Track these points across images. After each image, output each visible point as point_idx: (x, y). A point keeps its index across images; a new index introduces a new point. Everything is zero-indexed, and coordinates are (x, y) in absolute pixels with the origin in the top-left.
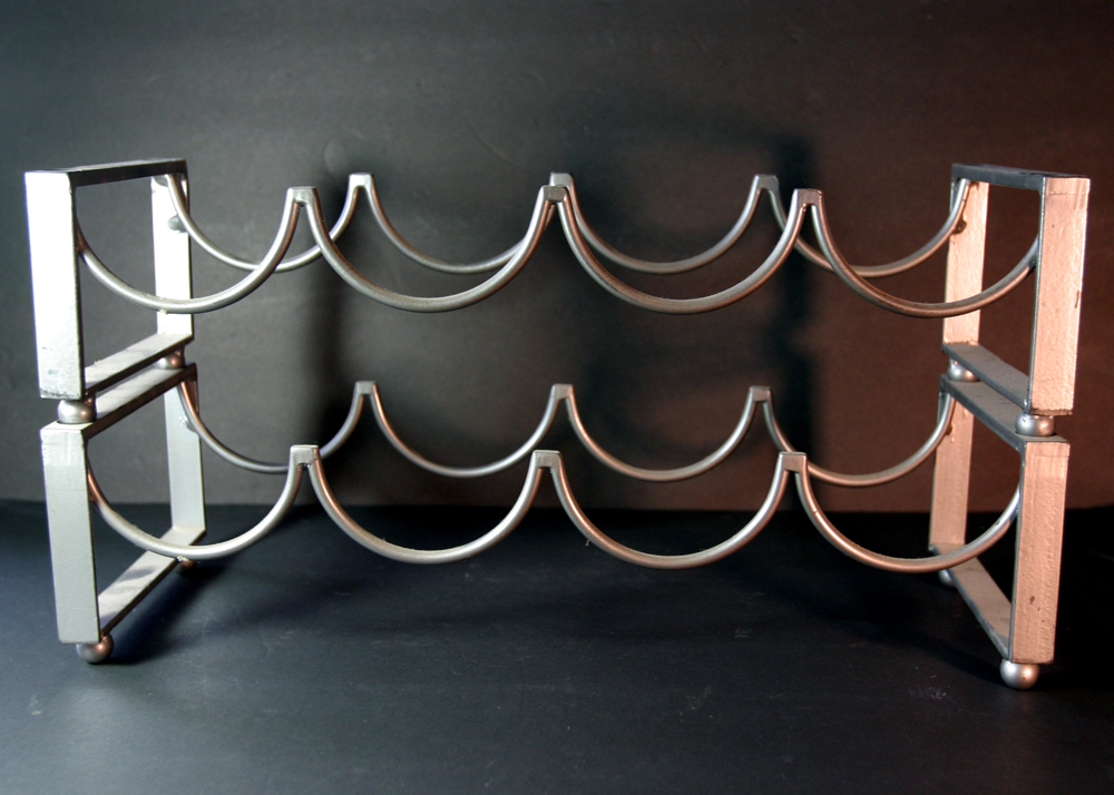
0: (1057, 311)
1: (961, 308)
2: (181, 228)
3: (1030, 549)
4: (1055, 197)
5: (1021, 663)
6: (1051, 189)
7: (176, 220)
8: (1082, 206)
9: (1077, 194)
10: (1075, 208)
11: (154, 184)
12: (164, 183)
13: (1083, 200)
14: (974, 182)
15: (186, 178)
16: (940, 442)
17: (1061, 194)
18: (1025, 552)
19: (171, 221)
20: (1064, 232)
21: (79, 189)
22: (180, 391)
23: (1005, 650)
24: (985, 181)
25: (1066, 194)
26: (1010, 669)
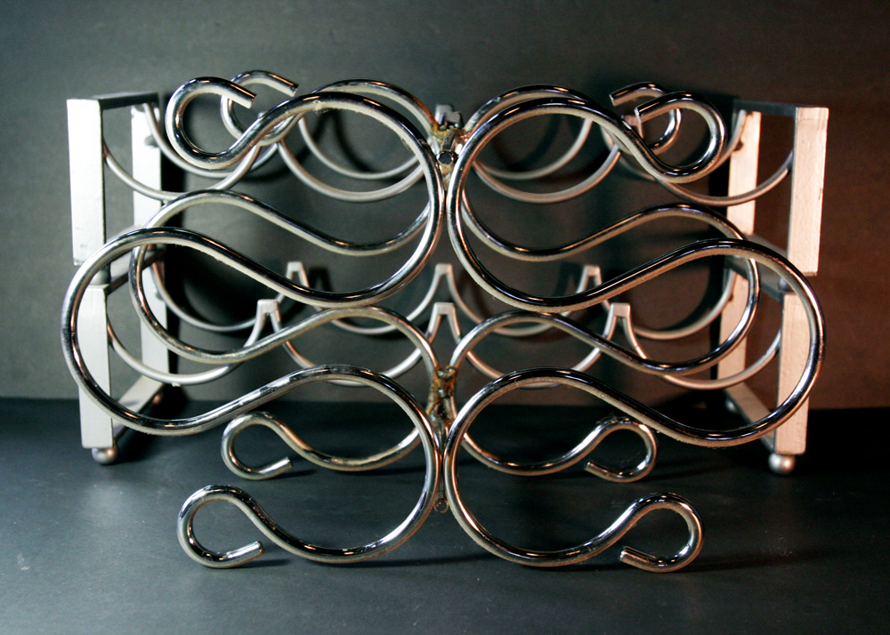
0: (806, 202)
1: (741, 199)
2: (154, 144)
3: (788, 372)
4: (805, 122)
5: (784, 455)
6: (801, 116)
7: (151, 139)
8: (823, 128)
9: (819, 120)
10: (818, 129)
11: (134, 110)
12: (142, 110)
13: (823, 125)
14: (749, 112)
15: (158, 106)
16: (724, 306)
17: (809, 119)
18: (785, 374)
19: (147, 138)
20: (811, 146)
21: (105, 112)
22: (152, 269)
23: (772, 446)
24: (757, 110)
25: (812, 119)
26: (776, 461)
